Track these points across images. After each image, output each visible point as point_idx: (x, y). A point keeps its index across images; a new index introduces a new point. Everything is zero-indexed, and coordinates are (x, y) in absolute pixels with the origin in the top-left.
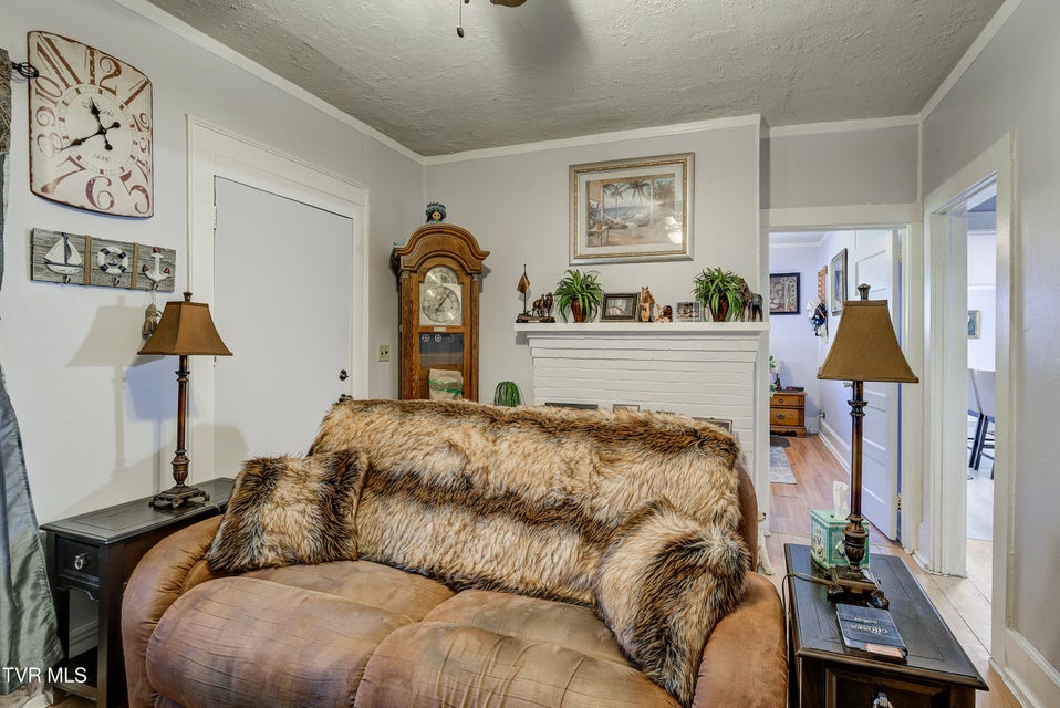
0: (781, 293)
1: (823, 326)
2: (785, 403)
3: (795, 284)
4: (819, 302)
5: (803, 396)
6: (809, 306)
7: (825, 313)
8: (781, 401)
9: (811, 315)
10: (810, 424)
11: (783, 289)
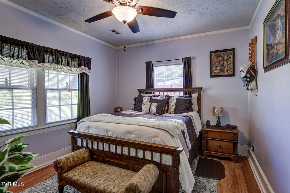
0: (221, 63)
1: (253, 83)
2: (222, 137)
3: (231, 56)
4: (250, 64)
5: (237, 134)
6: (242, 69)
7: (256, 72)
8: (220, 136)
9: (243, 75)
10: (241, 150)
11: (223, 60)
